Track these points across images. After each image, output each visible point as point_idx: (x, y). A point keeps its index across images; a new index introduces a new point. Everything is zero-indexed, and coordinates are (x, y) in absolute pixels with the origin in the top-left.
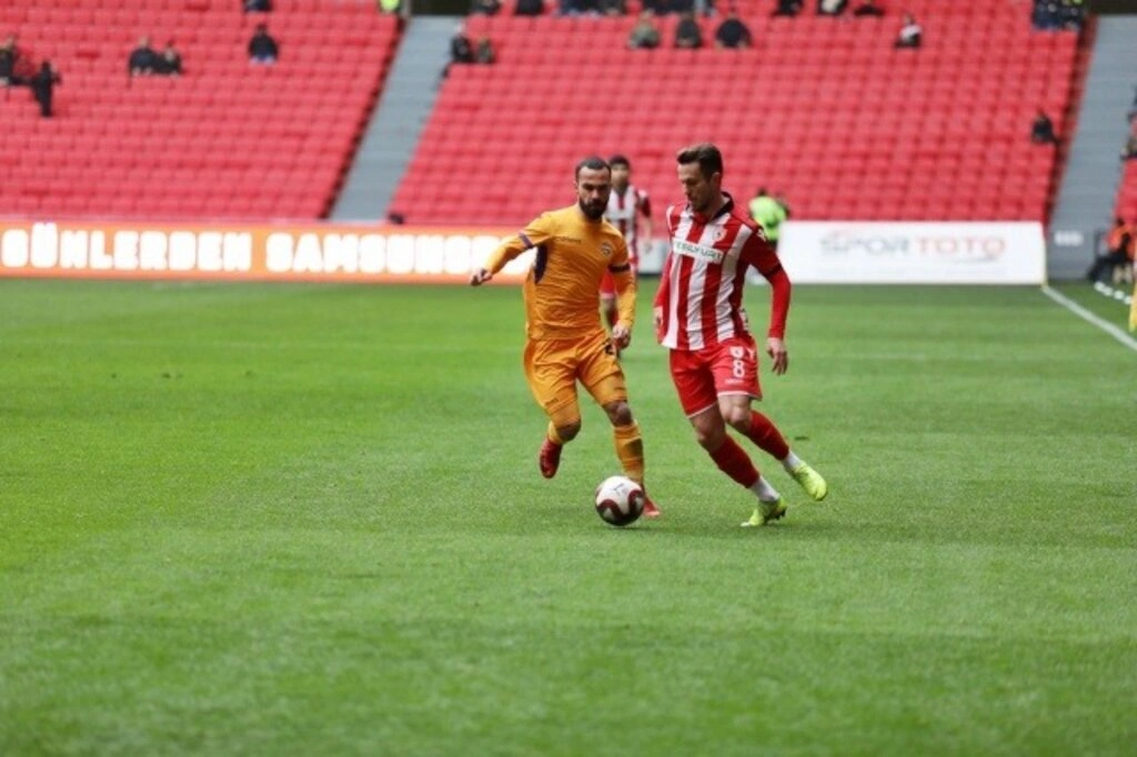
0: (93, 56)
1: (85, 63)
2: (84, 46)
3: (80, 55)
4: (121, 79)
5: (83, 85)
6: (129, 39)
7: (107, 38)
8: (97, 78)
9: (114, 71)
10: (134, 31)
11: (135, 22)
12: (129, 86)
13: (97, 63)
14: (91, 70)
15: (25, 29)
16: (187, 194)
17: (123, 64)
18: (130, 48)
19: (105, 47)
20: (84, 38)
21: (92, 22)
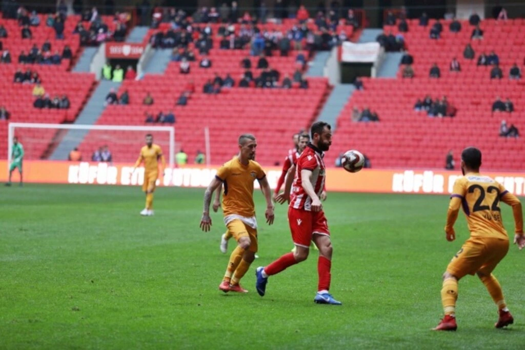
0: (478, 104)
1: (474, 107)
2: (475, 100)
3: (473, 103)
4: (489, 113)
5: (473, 115)
6: (493, 97)
7: (484, 97)
8: (479, 113)
9: (486, 110)
10: (495, 93)
11: (496, 90)
12: (492, 116)
13: (479, 107)
14: (477, 110)
15: (451, 93)
16: (514, 161)
17: (490, 107)
18: (493, 101)
19: (484, 101)
20: (475, 97)
21: (478, 90)
